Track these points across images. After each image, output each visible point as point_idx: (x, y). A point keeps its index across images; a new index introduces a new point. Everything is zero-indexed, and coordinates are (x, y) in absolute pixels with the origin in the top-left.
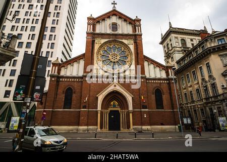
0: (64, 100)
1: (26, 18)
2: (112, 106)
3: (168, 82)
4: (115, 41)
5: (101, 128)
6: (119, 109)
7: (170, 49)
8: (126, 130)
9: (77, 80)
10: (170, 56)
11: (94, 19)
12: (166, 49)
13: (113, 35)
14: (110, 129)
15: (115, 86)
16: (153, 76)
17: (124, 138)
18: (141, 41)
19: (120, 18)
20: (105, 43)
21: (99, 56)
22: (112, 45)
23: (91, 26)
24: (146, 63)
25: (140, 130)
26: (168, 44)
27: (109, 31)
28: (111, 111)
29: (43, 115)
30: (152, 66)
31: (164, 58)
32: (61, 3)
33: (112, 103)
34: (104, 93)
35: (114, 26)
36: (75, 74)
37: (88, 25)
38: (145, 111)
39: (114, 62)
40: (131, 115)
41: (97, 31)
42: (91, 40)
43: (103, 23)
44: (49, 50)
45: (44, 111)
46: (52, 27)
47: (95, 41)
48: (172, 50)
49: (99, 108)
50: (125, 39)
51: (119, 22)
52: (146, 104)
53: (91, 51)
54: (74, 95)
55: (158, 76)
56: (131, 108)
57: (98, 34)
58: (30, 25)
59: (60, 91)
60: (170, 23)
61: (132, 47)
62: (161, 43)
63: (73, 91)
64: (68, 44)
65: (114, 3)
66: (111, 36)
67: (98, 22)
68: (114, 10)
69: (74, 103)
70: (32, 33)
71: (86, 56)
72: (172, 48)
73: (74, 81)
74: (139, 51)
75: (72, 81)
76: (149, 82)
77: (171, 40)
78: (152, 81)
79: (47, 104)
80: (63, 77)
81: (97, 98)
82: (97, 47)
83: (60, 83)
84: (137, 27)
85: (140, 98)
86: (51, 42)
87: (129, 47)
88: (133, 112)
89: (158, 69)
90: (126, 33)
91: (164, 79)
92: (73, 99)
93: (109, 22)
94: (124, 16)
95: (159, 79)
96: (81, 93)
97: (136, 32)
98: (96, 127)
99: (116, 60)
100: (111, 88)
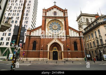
0: (32, 46)
1: (15, 10)
2: (54, 49)
3: (80, 38)
4: (55, 20)
5: (49, 59)
6: (57, 51)
7: (81, 23)
8: (61, 60)
10: (81, 27)
11: (46, 10)
12: (79, 23)
13: (54, 17)
14: (53, 59)
15: (55, 40)
16: (73, 36)
17: (59, 63)
18: (67, 20)
19: (58, 9)
20: (51, 21)
21: (48, 27)
22: (54, 22)
23: (45, 13)
24: (70, 30)
25: (67, 60)
26: (80, 21)
27: (53, 15)
28: (53, 51)
29: (23, 53)
30: (72, 31)
31: (78, 28)
32: (30, 3)
33: (54, 48)
34: (50, 44)
35: (55, 13)
36: (37, 35)
37: (43, 12)
38: (69, 52)
39: (55, 30)
40: (63, 53)
41: (47, 15)
42: (45, 19)
43: (50, 11)
44: (26, 24)
45: (24, 51)
46: (26, 14)
47: (46, 20)
48: (82, 24)
49: (48, 50)
50: (60, 19)
51: (57, 11)
52: (70, 48)
53: (44, 24)
54: (37, 44)
55: (75, 36)
56: (63, 50)
57: (48, 17)
58: (16, 13)
59: (31, 42)
60: (81, 11)
62: (77, 21)
63: (37, 42)
64: (34, 21)
65: (55, 2)
66: (54, 18)
67: (48, 11)
68: (55, 6)
69: (37, 48)
70: (18, 16)
71: (42, 27)
72: (82, 23)
73: (37, 38)
74: (66, 24)
75: (36, 38)
76: (71, 39)
77: (81, 19)
78: (73, 38)
79: (25, 48)
80: (32, 36)
81: (47, 45)
82: (47, 22)
83: (31, 39)
84: (65, 13)
85: (67, 45)
86: (26, 20)
87: (62, 23)
88: (64, 52)
89: (75, 32)
90: (60, 16)
91: (78, 37)
92: (36, 46)
93: (52, 11)
94: (60, 8)
95: (76, 37)
96: (40, 43)
97: (65, 16)
98: (47, 58)
99: (56, 29)
100: (53, 41)
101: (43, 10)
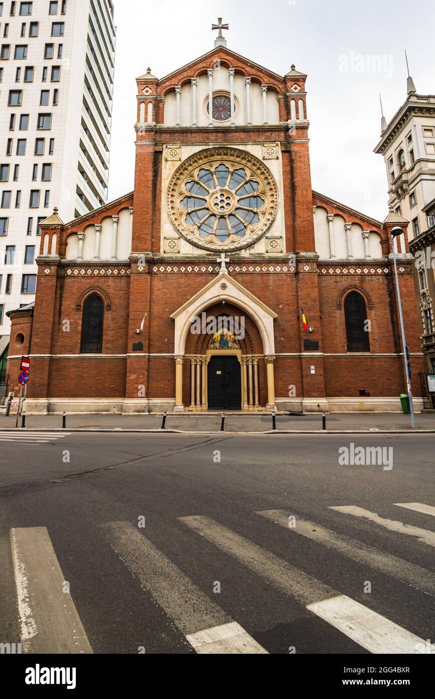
0: (80, 328)
2: (217, 345)
3: (386, 271)
4: (224, 151)
5: (186, 402)
6: (237, 353)
7: (408, 166)
8: (257, 409)
9: (116, 272)
10: (404, 191)
11: (157, 83)
12: (395, 168)
13: (217, 130)
14: (211, 406)
15: (224, 287)
16: (340, 255)
18: (305, 145)
19: (238, 73)
20: (194, 158)
21: (177, 200)
22: (216, 164)
23: (150, 106)
24: (319, 217)
25: (296, 409)
26: (401, 151)
27: (206, 120)
28: (213, 357)
29: (22, 368)
30: (338, 224)
32: (61, 34)
33: (217, 336)
34: (192, 308)
35: (222, 103)
36: (107, 256)
37: (140, 103)
38: (312, 358)
39: (222, 217)
40: (270, 368)
41: (169, 122)
42: (151, 150)
43: (186, 91)
44: (39, 185)
45: (26, 360)
46: (40, 115)
47: (161, 152)
48: (412, 169)
49: (179, 349)
50: (256, 143)
51: (237, 88)
52: (316, 337)
53: (150, 184)
54: (108, 316)
55: (357, 255)
56: (270, 348)
57: (172, 132)
59: (69, 303)
60: (410, 80)
61: (276, 168)
62: (382, 149)
63: (106, 303)
64: (92, 164)
65: (220, 26)
66: (212, 137)
67: (172, 91)
68: (221, 50)
69: (109, 334)
71: (135, 201)
72: (415, 163)
73: (106, 276)
74: (298, 179)
75: (99, 276)
76: (328, 274)
77: (410, 138)
78: (338, 271)
79: (35, 340)
80: (73, 265)
81: (173, 321)
82: (167, 170)
83: (68, 280)
84: (292, 103)
85: (299, 318)
86: (40, 161)
87: (267, 168)
88: (277, 361)
89: (356, 232)
90: (257, 122)
91: (376, 264)
92: (105, 326)
93: (203, 89)
94: (253, 66)
95: (361, 264)
96: (127, 307)
97: (288, 118)
98: (170, 400)
99: (227, 211)
100: (212, 294)
101: (143, 83)
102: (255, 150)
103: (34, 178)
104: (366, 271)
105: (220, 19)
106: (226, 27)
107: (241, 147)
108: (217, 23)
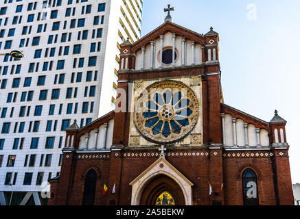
0: (83, 190)
2: (161, 202)
3: (271, 154)
4: (168, 82)
9: (104, 156)
11: (131, 46)
13: (164, 71)
15: (162, 166)
19: (179, 35)
23: (127, 59)
27: (159, 65)
30: (239, 124)
33: (161, 197)
35: (168, 55)
36: (100, 147)
37: (121, 58)
39: (166, 122)
43: (147, 49)
46: (90, 58)
50: (186, 76)
54: (98, 183)
57: (138, 73)
61: (198, 91)
65: (169, 9)
66: (161, 74)
67: (139, 50)
68: (168, 24)
73: (99, 159)
74: (211, 97)
75: (95, 159)
76: (232, 157)
80: (81, 153)
83: (79, 162)
84: (209, 51)
86: (89, 85)
87: (193, 91)
89: (252, 129)
90: (189, 63)
94: (186, 31)
97: (207, 60)
100: (154, 170)
102: (186, 80)
103: (85, 95)
104: (257, 155)
105: (169, 5)
106: (172, 9)
107: (177, 80)
108: (167, 8)
